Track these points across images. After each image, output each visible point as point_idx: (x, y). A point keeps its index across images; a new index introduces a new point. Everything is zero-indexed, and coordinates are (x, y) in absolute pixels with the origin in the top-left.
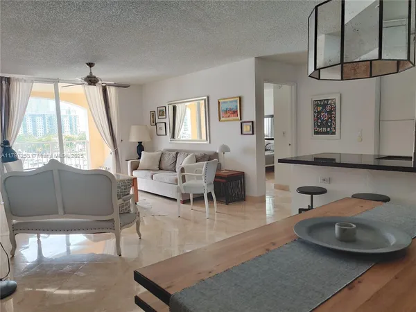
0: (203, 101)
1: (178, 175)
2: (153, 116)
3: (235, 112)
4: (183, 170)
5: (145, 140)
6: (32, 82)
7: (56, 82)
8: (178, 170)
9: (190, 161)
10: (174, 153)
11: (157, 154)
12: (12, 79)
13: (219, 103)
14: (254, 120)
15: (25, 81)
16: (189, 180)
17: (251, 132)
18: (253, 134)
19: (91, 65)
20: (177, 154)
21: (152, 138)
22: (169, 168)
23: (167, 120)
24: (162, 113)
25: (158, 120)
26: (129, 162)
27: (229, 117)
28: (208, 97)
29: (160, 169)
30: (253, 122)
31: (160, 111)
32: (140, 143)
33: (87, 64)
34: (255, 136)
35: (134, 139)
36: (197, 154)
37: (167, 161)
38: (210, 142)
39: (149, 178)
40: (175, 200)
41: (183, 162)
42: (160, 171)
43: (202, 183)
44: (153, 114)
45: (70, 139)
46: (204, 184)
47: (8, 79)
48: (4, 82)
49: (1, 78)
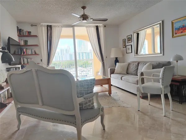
0: (159, 25)
1: (139, 77)
2: (124, 42)
4: (142, 74)
5: (119, 56)
6: (62, 27)
7: (73, 26)
8: (139, 74)
9: (148, 68)
10: (136, 63)
11: (125, 64)
12: (52, 26)
13: (172, 23)
15: (59, 27)
16: (147, 82)
19: (84, 8)
21: (123, 55)
22: (133, 73)
23: (132, 43)
24: (130, 39)
25: (127, 44)
26: (109, 69)
28: (163, 22)
29: (127, 73)
31: (128, 38)
32: (117, 58)
35: (113, 56)
36: (153, 63)
37: (132, 69)
38: (163, 55)
39: (120, 78)
40: (136, 95)
41: (143, 69)
42: (127, 75)
43: (160, 85)
44: (124, 41)
46: (161, 86)
47: (51, 26)
48: (49, 28)
49: (48, 26)
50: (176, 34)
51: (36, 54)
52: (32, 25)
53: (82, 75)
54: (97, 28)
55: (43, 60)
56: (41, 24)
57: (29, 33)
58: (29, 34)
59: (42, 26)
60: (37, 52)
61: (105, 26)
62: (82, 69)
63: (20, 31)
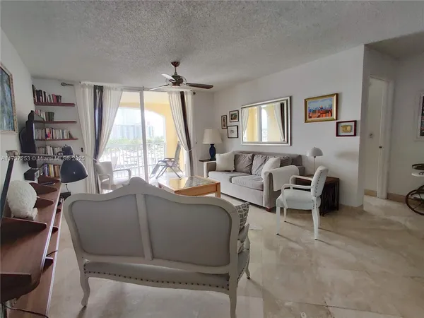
2: (224, 120)
3: (329, 112)
4: (270, 175)
5: (217, 142)
6: (122, 90)
7: (141, 90)
9: (275, 165)
10: (250, 155)
11: (229, 155)
12: (104, 88)
13: (306, 102)
14: (358, 118)
15: (116, 89)
17: (353, 133)
18: (355, 135)
19: (176, 64)
20: (253, 156)
21: (223, 141)
22: (244, 170)
23: (239, 124)
24: (235, 116)
25: (229, 124)
26: (205, 163)
27: (319, 117)
28: (291, 98)
29: (236, 170)
30: (355, 122)
31: (232, 115)
32: (212, 145)
33: (172, 64)
34: (358, 138)
35: (207, 141)
38: (291, 145)
39: (229, 181)
43: (311, 196)
44: (224, 119)
45: (150, 141)
47: (101, 88)
48: (97, 91)
49: (95, 87)
50: (310, 117)
51: (71, 138)
52: (63, 84)
53: (129, 163)
54: (182, 95)
55: (86, 150)
56: (82, 83)
57: (58, 98)
58: (57, 100)
59: (84, 86)
60: (74, 135)
61: (194, 93)
62: (128, 153)
63: (38, 94)
